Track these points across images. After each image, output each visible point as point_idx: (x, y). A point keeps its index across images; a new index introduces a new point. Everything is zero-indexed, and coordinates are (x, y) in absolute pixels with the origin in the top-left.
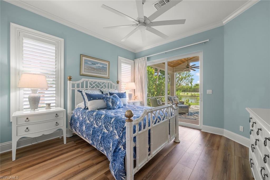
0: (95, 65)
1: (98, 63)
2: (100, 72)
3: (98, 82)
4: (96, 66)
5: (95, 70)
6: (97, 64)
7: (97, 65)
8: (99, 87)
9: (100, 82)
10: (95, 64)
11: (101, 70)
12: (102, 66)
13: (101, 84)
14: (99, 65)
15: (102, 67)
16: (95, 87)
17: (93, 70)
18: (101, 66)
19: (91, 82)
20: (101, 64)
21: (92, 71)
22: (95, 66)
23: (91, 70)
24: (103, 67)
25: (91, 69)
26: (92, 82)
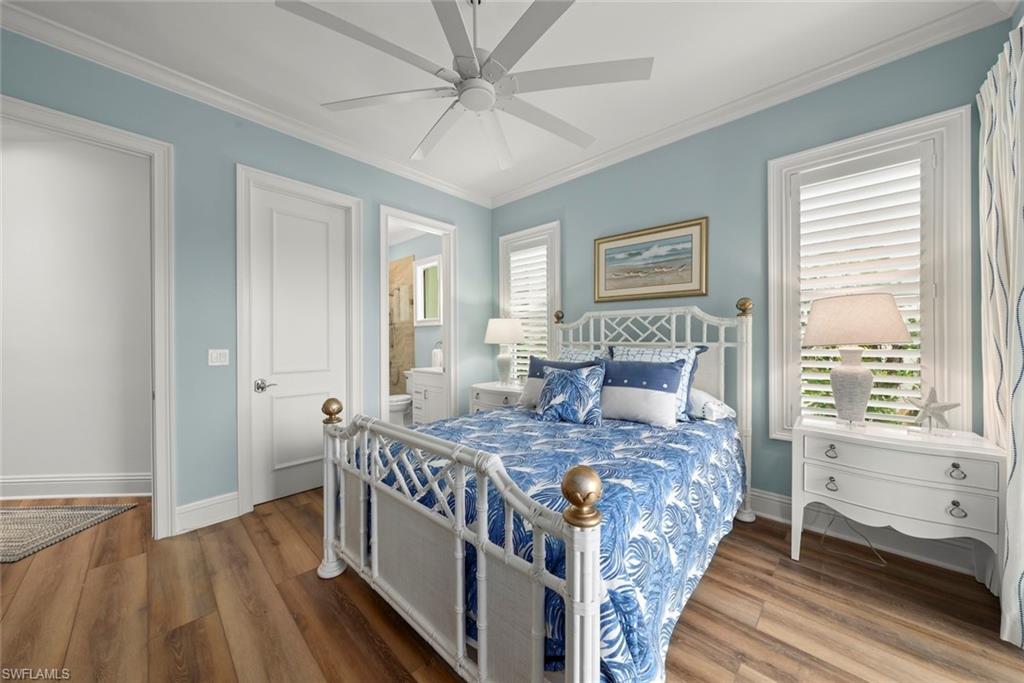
0: (639, 257)
1: (648, 246)
2: (658, 278)
3: (635, 319)
4: (644, 259)
5: (640, 274)
6: (648, 249)
7: (646, 254)
8: (640, 336)
9: (642, 318)
10: (639, 254)
11: (664, 270)
12: (670, 248)
13: (646, 323)
14: (655, 251)
15: (667, 256)
16: (623, 339)
17: (632, 277)
18: (664, 250)
19: (610, 319)
20: (661, 243)
21: (631, 281)
22: (639, 261)
23: (627, 277)
24: (674, 252)
25: (627, 275)
26: (613, 320)
